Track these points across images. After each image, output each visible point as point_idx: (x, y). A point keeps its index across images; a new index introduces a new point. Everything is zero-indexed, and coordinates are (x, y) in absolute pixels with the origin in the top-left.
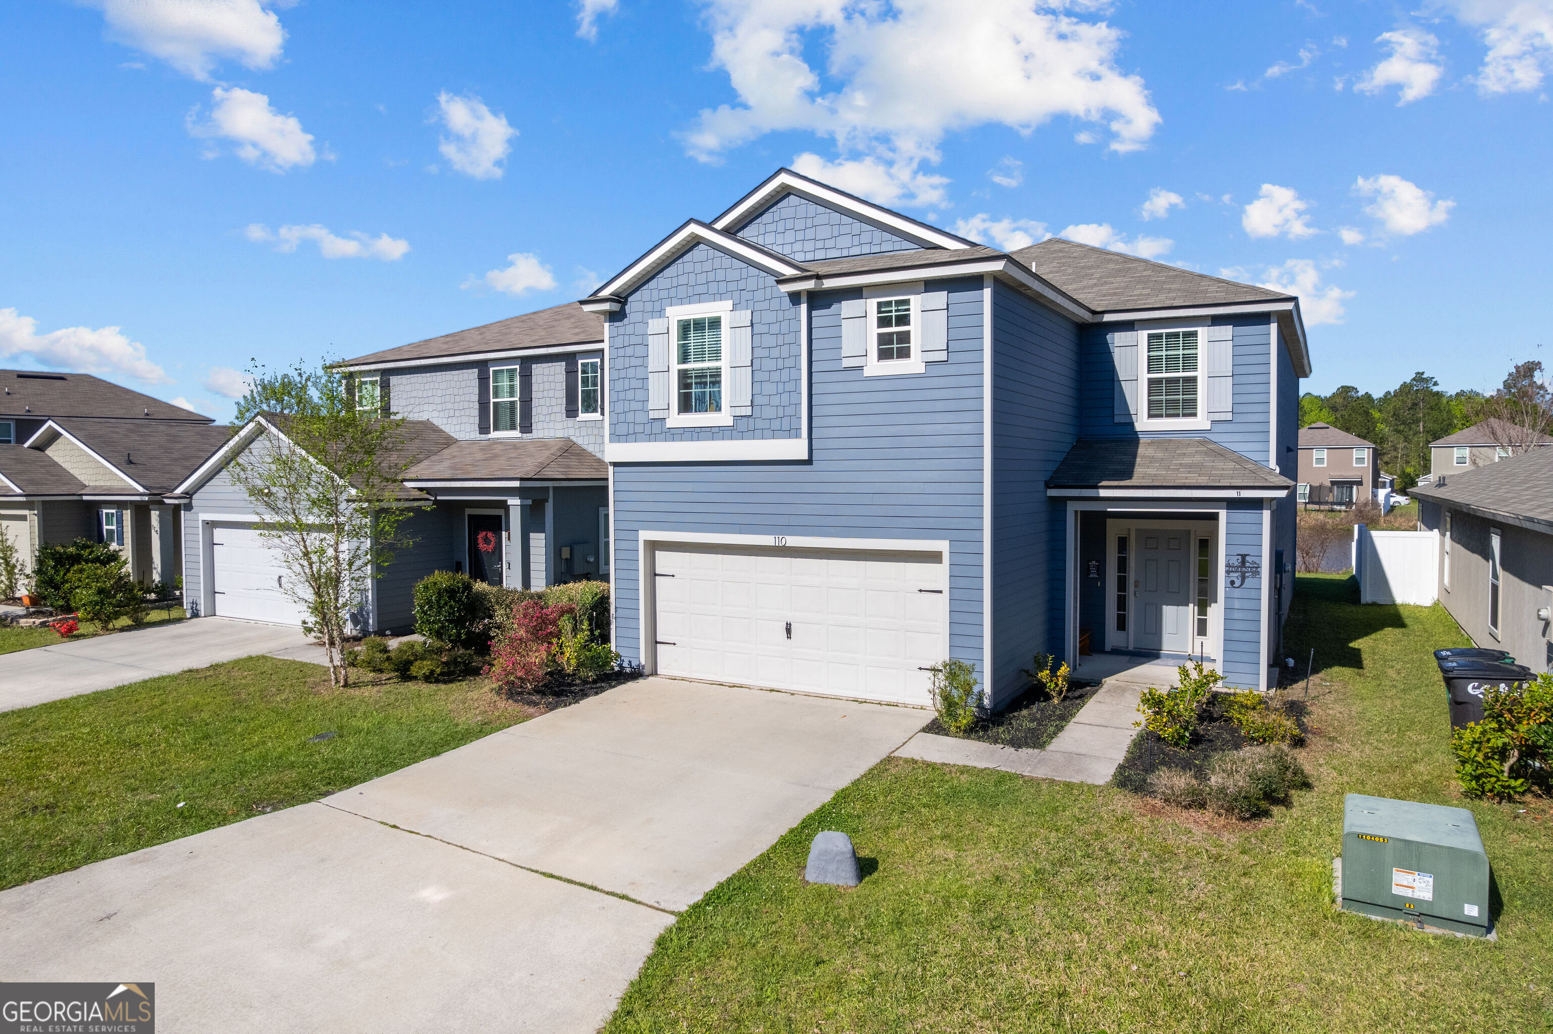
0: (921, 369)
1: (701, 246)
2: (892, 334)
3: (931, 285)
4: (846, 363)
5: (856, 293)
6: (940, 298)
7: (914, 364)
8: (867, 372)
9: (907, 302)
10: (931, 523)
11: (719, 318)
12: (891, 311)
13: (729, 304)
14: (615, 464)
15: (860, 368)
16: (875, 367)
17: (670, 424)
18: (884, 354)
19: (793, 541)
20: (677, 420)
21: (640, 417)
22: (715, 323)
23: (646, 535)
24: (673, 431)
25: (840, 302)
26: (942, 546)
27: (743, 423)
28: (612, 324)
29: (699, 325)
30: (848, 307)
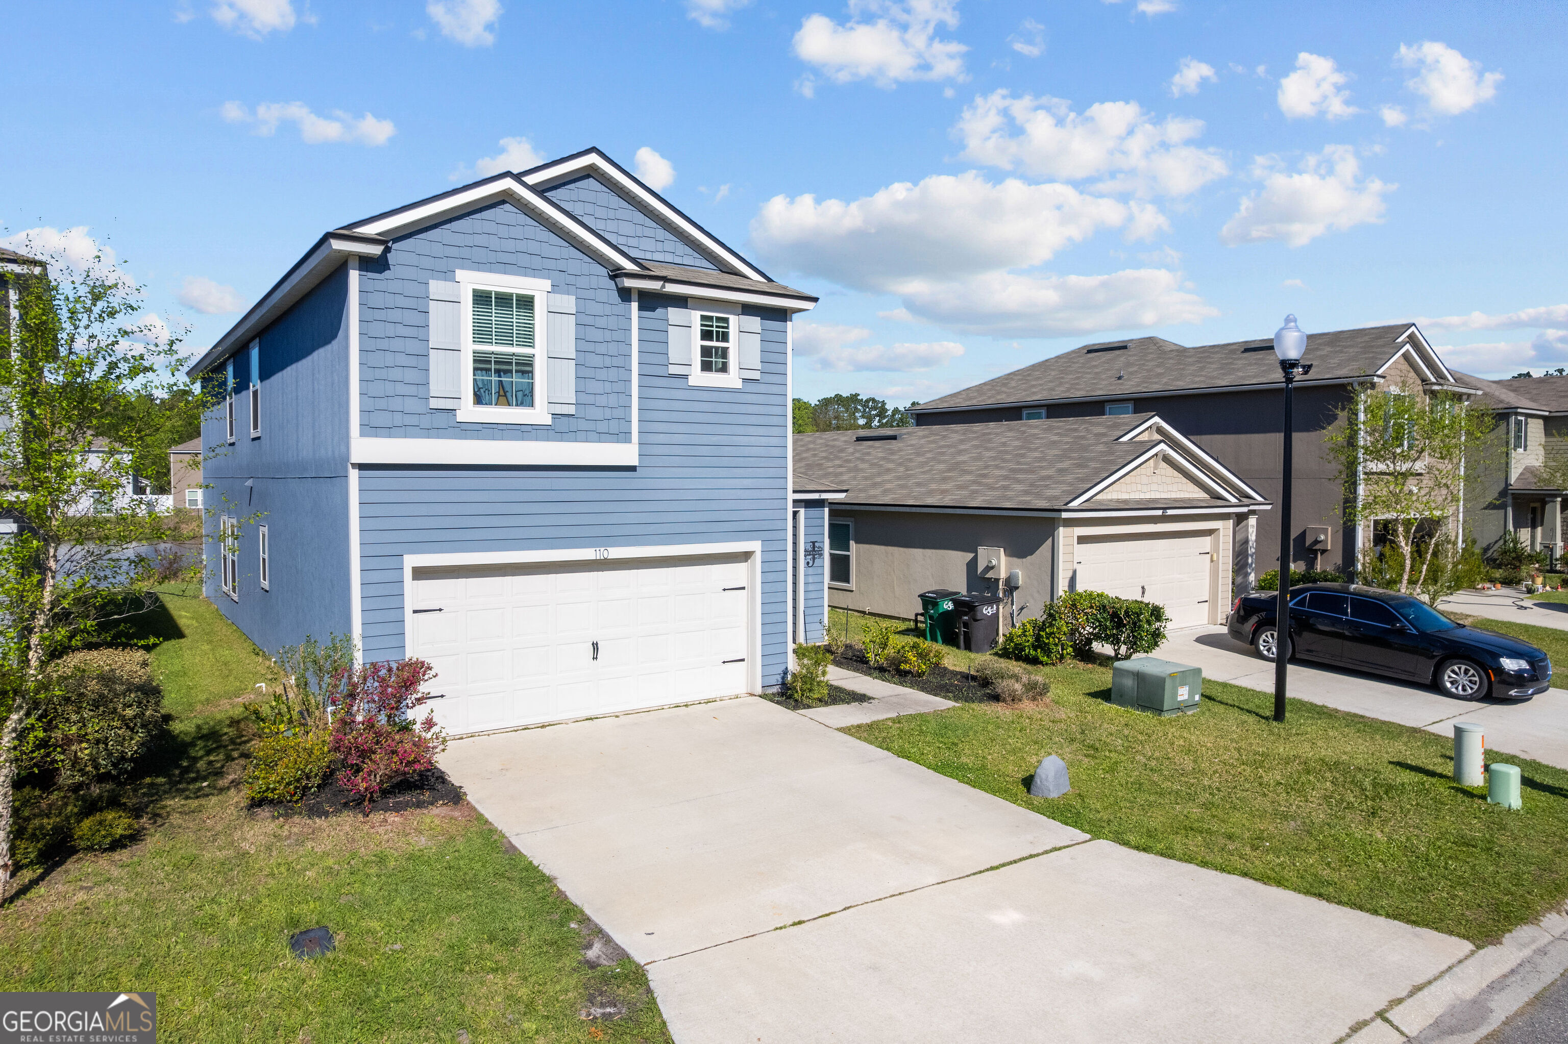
0: (739, 384)
1: (507, 207)
2: (712, 347)
3: (748, 309)
4: (673, 370)
5: (682, 301)
6: (754, 323)
7: (731, 379)
8: (692, 382)
9: (726, 320)
10: (746, 526)
11: (532, 297)
12: (712, 326)
13: (546, 284)
14: (362, 467)
15: (685, 377)
16: (698, 377)
17: (461, 417)
18: (706, 367)
19: (616, 553)
20: (469, 412)
21: (411, 405)
22: (526, 303)
23: (411, 561)
24: (464, 426)
25: (666, 307)
26: (755, 546)
27: (563, 424)
28: (364, 273)
29: (504, 300)
30: (674, 314)
